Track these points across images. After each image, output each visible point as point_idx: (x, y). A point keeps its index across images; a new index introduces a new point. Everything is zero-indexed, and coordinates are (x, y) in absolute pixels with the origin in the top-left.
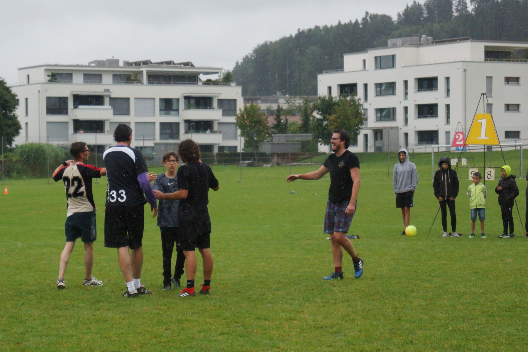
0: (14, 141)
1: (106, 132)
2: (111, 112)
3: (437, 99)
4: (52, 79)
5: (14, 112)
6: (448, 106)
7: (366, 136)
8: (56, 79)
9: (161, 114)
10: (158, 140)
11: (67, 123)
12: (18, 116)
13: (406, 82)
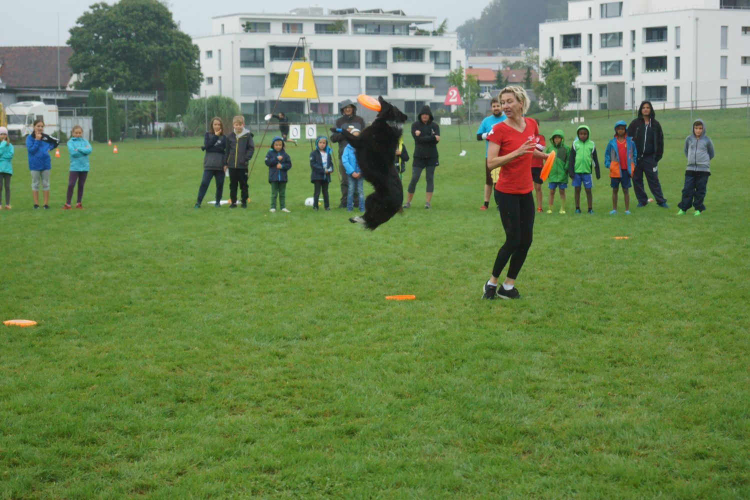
2: (312, 65)
3: (666, 51)
4: (247, 29)
6: (678, 59)
7: (590, 91)
8: (251, 29)
9: (367, 67)
11: (264, 76)
13: (633, 32)
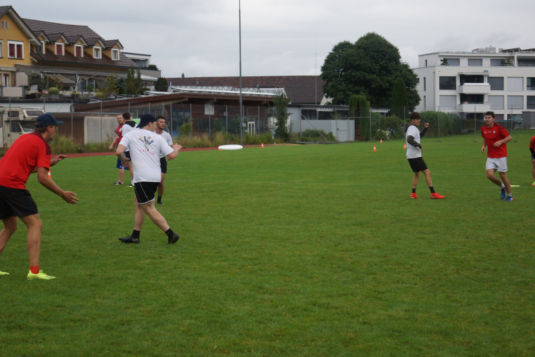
0: (415, 109)
1: (485, 103)
2: (489, 87)
4: (443, 63)
5: (415, 88)
8: (447, 63)
9: (528, 89)
10: (525, 109)
11: (456, 96)
12: (418, 91)
